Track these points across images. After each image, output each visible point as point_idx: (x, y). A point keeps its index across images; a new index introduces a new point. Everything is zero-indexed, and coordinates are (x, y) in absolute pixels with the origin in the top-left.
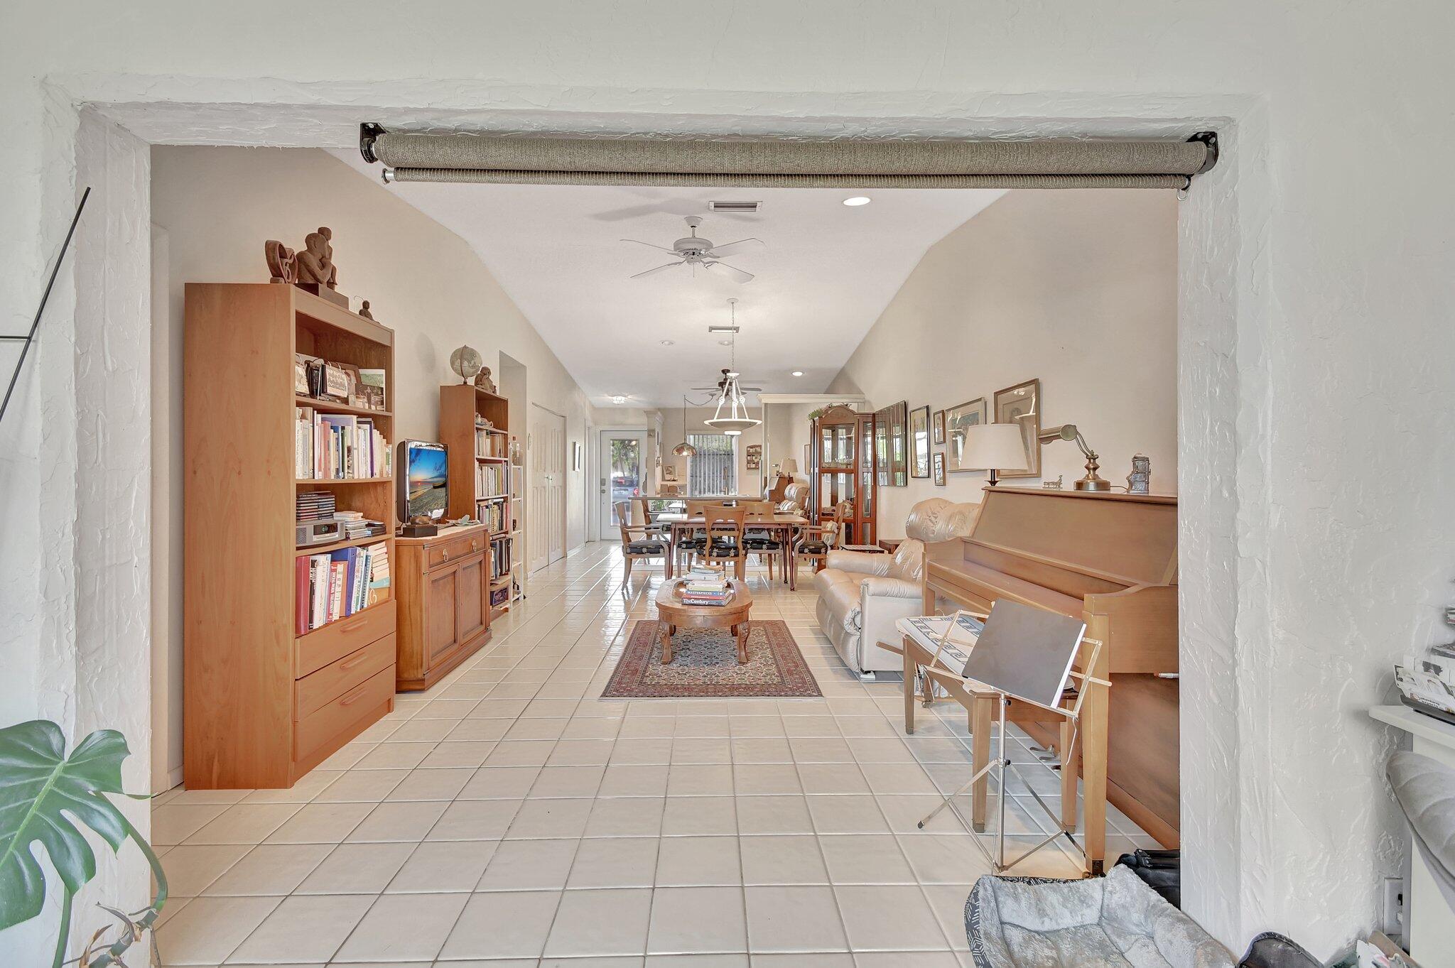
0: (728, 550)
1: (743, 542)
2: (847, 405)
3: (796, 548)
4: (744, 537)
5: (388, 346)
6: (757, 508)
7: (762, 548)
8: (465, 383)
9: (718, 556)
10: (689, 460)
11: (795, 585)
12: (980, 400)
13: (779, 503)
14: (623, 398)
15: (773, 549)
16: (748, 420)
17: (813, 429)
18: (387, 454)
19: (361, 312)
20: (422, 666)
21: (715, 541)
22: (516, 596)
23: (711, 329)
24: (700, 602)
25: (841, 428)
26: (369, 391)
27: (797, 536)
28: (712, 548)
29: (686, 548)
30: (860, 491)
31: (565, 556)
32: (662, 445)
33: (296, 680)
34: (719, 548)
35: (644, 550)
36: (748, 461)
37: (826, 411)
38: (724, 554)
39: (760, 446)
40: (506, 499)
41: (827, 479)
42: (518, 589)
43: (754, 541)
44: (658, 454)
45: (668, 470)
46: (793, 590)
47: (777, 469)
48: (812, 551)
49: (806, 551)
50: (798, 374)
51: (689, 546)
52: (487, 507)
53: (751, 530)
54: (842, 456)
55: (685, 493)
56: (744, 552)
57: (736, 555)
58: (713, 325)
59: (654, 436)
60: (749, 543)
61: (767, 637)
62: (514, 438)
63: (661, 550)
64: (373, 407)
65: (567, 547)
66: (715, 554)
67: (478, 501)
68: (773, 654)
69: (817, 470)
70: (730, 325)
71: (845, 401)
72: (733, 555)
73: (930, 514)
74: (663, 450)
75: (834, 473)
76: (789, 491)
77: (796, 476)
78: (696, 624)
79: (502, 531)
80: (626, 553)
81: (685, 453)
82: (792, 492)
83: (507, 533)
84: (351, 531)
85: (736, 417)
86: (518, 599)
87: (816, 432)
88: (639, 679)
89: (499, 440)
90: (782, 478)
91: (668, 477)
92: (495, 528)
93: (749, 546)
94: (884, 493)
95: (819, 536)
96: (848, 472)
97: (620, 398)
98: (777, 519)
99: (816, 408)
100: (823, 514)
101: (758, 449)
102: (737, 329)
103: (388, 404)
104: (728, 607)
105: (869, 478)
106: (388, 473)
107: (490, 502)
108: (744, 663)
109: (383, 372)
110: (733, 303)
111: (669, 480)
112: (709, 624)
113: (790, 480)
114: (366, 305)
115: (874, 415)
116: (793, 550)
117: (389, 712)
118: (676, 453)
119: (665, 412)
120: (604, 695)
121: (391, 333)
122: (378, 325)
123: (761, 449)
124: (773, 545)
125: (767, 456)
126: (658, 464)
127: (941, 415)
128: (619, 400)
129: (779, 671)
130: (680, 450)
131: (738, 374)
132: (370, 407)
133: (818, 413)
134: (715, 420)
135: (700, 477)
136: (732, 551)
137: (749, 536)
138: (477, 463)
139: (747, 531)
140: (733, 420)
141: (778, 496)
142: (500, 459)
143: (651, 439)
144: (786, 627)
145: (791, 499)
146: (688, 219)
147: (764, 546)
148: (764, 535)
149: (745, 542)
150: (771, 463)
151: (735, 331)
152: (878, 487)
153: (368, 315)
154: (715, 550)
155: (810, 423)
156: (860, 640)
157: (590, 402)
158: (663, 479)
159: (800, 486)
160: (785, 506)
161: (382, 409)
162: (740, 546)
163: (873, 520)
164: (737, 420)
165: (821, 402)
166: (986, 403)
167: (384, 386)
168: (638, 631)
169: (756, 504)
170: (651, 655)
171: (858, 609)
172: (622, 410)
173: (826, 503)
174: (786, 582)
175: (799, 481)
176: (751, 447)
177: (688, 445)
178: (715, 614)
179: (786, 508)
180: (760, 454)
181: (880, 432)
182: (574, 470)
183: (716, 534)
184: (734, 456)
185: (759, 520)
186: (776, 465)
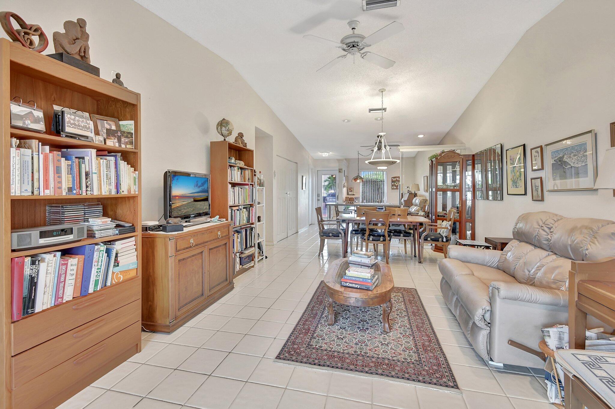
0: (379, 237)
1: (388, 232)
2: (454, 150)
3: (422, 237)
4: (390, 228)
5: (135, 105)
6: (398, 211)
7: (400, 236)
8: (225, 140)
9: (373, 240)
10: (361, 184)
11: (422, 260)
12: (590, 132)
13: (409, 207)
14: (327, 154)
15: (407, 237)
16: (391, 160)
17: (432, 167)
18: (135, 178)
19: (114, 81)
20: (168, 317)
21: (372, 230)
22: (261, 258)
23: (371, 110)
24: (354, 285)
25: (449, 165)
26: (119, 134)
27: (422, 229)
28: (370, 235)
29: (355, 234)
30: (463, 202)
31: (297, 232)
32: (347, 177)
33: (12, 356)
34: (374, 236)
35: (331, 235)
36: (392, 185)
37: (440, 155)
38: (376, 239)
39: (399, 177)
40: (251, 205)
41: (440, 194)
42: (262, 253)
43: (395, 231)
44: (344, 181)
45: (350, 190)
46: (420, 262)
47: (408, 189)
48: (433, 240)
49: (429, 239)
50: (421, 136)
51: (356, 232)
52: (238, 210)
53: (393, 225)
54: (449, 181)
55: (359, 202)
56: (389, 238)
57: (384, 240)
58: (371, 108)
59: (342, 172)
60: (392, 232)
61: (405, 304)
62: (260, 172)
63: (340, 235)
64: (123, 146)
65: (298, 228)
66: (371, 239)
67: (230, 207)
68: (410, 324)
69: (434, 190)
70: (380, 107)
71: (453, 149)
72: (382, 240)
73: (541, 224)
74: (347, 178)
75: (444, 191)
76: (415, 201)
77: (419, 193)
78: (350, 303)
79: (249, 223)
80: (321, 236)
81: (358, 181)
82: (417, 201)
83: (253, 224)
84: (96, 232)
85: (384, 158)
86: (263, 258)
87: (433, 168)
88: (308, 340)
89: (248, 173)
90: (411, 194)
91: (350, 193)
92: (244, 222)
93: (392, 234)
94: (481, 204)
95: (436, 230)
96: (454, 191)
97: (325, 154)
98: (410, 219)
99: (434, 153)
100: (438, 216)
101: (398, 179)
102: (385, 109)
103: (137, 144)
104: (375, 292)
105: (469, 195)
106: (135, 191)
107: (240, 207)
108: (387, 333)
109: (132, 122)
110: (382, 92)
111: (351, 195)
112: (359, 304)
113: (415, 195)
114: (118, 76)
115: (473, 156)
116: (420, 238)
117: (137, 353)
118: (353, 181)
119: (348, 160)
120: (278, 357)
121: (138, 96)
122: (126, 90)
123: (399, 178)
124: (407, 234)
125: (403, 182)
126: (344, 186)
127: (539, 149)
128: (325, 155)
129: (416, 345)
130: (356, 179)
131: (385, 133)
132: (120, 146)
133: (436, 157)
134: (372, 160)
135: (367, 193)
136: (382, 237)
137: (391, 228)
138: (230, 186)
139: (391, 225)
140: (382, 160)
141: (409, 203)
142: (248, 183)
143: (340, 173)
144: (418, 296)
145: (416, 205)
146: (350, 23)
147: (402, 235)
148: (402, 228)
149: (390, 232)
150: (405, 185)
151: (384, 111)
152: (476, 200)
153: (121, 84)
154: (371, 237)
155: (429, 162)
156: (490, 336)
157: (312, 157)
158: (348, 194)
159: (422, 198)
160: (413, 209)
161: (132, 147)
162: (386, 235)
163: (473, 220)
164: (384, 160)
165: (437, 150)
166: (596, 134)
167: (133, 132)
168: (319, 290)
169: (396, 209)
170: (322, 314)
171: (488, 308)
172: (327, 160)
173: (440, 209)
174: (415, 256)
175: (421, 196)
176: (394, 178)
177: (360, 177)
178: (365, 297)
179: (413, 210)
180: (399, 181)
181: (478, 167)
182: (302, 189)
183: (371, 227)
184: (385, 182)
185: (398, 220)
186: (408, 187)
